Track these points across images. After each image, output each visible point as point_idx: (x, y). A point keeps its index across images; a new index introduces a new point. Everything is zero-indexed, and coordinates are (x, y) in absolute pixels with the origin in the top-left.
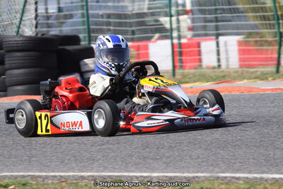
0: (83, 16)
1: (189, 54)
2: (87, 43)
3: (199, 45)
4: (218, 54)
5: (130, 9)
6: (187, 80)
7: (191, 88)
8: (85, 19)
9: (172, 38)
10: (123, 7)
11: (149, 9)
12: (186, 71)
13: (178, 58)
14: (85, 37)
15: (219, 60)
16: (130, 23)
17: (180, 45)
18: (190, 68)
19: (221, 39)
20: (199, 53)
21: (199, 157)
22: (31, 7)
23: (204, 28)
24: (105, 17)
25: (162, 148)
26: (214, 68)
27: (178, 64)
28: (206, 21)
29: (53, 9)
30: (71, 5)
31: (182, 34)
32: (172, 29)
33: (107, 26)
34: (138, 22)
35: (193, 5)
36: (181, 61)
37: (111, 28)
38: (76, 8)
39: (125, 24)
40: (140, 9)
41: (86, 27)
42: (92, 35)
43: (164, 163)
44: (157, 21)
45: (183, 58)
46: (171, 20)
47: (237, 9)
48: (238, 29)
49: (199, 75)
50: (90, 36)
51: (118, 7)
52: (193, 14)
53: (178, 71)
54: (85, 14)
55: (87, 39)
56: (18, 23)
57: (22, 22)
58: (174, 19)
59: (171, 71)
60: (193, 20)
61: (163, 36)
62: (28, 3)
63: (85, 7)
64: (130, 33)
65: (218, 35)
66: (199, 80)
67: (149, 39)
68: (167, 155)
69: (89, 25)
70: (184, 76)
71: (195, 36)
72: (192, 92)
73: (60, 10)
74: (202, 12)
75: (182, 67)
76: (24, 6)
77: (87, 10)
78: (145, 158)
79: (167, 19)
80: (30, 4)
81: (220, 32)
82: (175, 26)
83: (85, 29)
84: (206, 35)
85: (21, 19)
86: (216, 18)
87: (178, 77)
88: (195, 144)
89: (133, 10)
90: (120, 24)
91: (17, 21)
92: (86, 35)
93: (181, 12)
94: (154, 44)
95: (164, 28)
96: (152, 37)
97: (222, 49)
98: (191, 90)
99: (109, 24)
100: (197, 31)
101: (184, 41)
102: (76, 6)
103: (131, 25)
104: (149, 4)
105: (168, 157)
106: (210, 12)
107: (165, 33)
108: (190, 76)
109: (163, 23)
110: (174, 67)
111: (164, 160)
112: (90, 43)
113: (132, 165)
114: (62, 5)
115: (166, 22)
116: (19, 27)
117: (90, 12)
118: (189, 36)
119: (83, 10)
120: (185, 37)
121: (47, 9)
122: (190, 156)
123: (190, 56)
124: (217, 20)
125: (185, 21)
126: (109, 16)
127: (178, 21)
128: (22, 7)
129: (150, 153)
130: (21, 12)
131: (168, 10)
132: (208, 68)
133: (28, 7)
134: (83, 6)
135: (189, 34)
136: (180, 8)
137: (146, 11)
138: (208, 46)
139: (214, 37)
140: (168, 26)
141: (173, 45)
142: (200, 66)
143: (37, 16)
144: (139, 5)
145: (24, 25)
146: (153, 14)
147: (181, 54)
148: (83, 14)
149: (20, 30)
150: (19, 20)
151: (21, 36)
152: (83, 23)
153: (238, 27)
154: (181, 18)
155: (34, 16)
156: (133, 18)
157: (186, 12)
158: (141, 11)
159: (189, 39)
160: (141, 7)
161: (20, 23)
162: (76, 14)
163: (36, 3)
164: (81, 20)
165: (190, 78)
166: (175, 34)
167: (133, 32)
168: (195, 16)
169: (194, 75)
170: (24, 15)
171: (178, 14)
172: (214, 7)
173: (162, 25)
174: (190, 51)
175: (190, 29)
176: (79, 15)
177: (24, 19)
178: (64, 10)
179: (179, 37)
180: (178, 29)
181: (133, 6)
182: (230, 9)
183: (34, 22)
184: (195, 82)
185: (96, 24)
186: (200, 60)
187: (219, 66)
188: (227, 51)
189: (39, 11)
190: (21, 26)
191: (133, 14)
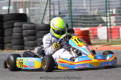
0: (69, 16)
1: (115, 32)
2: (71, 27)
3: (119, 29)
5: (89, 13)
7: (115, 47)
8: (70, 17)
9: (107, 26)
10: (86, 12)
11: (98, 13)
12: (113, 40)
14: (70, 25)
16: (89, 19)
17: (111, 29)
18: (115, 39)
20: (119, 32)
21: (119, 76)
22: (48, 12)
24: (79, 16)
25: (103, 72)
27: (110, 37)
29: (57, 13)
30: (64, 11)
31: (112, 24)
32: (107, 22)
33: (80, 20)
34: (93, 19)
35: (116, 12)
36: (111, 35)
37: (82, 21)
38: (67, 13)
39: (87, 20)
40: (94, 13)
41: (71, 21)
42: (74, 24)
43: (104, 78)
44: (101, 18)
45: (112, 34)
49: (119, 41)
50: (72, 25)
51: (84, 12)
52: (116, 16)
53: (110, 40)
54: (71, 15)
55: (71, 26)
56: (42, 19)
57: (44, 18)
58: (108, 18)
59: (107, 40)
61: (103, 25)
62: (46, 11)
63: (70, 13)
64: (89, 24)
66: (119, 44)
67: (97, 26)
68: (105, 75)
69: (72, 20)
70: (112, 42)
72: (116, 49)
73: (60, 13)
74: (120, 15)
75: (111, 38)
76: (45, 11)
77: (71, 14)
78: (96, 76)
79: (105, 18)
80: (47, 11)
82: (108, 21)
83: (70, 21)
85: (44, 17)
87: (109, 42)
88: (117, 71)
89: (91, 14)
90: (85, 20)
91: (42, 18)
92: (71, 24)
93: (111, 15)
94: (100, 28)
95: (104, 21)
96: (98, 25)
98: (115, 48)
99: (80, 19)
101: (112, 27)
102: (67, 12)
103: (89, 20)
104: (98, 11)
105: (105, 76)
107: (104, 24)
108: (115, 42)
109: (103, 19)
110: (108, 38)
111: (104, 77)
112: (72, 28)
113: (90, 79)
114: (60, 11)
115: (105, 19)
116: (43, 20)
117: (73, 14)
118: (114, 25)
119: (69, 13)
120: (113, 26)
121: (54, 13)
122: (115, 76)
123: (115, 33)
125: (113, 18)
126: (80, 16)
127: (110, 19)
128: (44, 12)
129: (98, 74)
130: (43, 14)
131: (105, 14)
133: (46, 12)
134: (69, 12)
136: (111, 13)
137: (96, 14)
140: (105, 21)
141: (108, 29)
142: (119, 38)
143: (50, 16)
144: (93, 12)
145: (45, 20)
146: (99, 16)
147: (111, 32)
148: (69, 15)
149: (43, 22)
150: (43, 17)
151: (44, 24)
152: (70, 19)
155: (49, 16)
156: (91, 17)
157: (113, 15)
158: (94, 14)
159: (115, 26)
160: (94, 12)
161: (43, 19)
162: (66, 15)
163: (50, 10)
164: (69, 17)
165: (115, 43)
166: (108, 24)
167: (91, 23)
170: (45, 15)
171: (110, 16)
173: (103, 20)
174: (115, 31)
175: (115, 22)
176: (68, 16)
177: (45, 17)
178: (62, 13)
179: (110, 26)
180: (110, 22)
181: (91, 12)
183: (49, 18)
184: (117, 44)
185: (75, 19)
186: (119, 35)
189: (51, 14)
190: (44, 20)
191: (91, 15)
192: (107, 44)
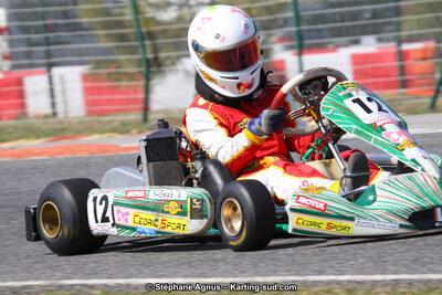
6: (5, 136)
15: (53, 105)
19: (56, 71)
26: (46, 117)
28: (31, 43)
47: (79, 24)
48: (82, 55)
60: (12, 43)
81: (54, 60)
84: (32, 66)
86: (47, 39)
97: (57, 88)
124: (48, 42)
138: (35, 84)
139: (44, 69)
153: (81, 53)
168: (14, 37)
169: (16, 128)
187: (55, 114)
188: (64, 91)
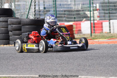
1: (98, 27)
3: (102, 24)
4: (110, 27)
5: (74, 8)
8: (55, 12)
9: (91, 21)
11: (81, 8)
12: (96, 34)
13: (93, 29)
17: (94, 23)
18: (98, 33)
20: (102, 27)
22: (33, 7)
23: (104, 16)
24: (63, 11)
27: (93, 31)
29: (42, 8)
30: (49, 6)
32: (91, 17)
34: (77, 14)
35: (100, 7)
36: (94, 30)
37: (66, 16)
38: (51, 8)
39: (71, 15)
42: (58, 19)
44: (85, 13)
46: (90, 13)
49: (102, 36)
51: (69, 7)
52: (99, 11)
53: (93, 34)
54: (55, 10)
58: (92, 12)
59: (90, 34)
63: (55, 7)
64: (73, 18)
65: (110, 20)
66: (101, 38)
67: (81, 21)
69: (56, 15)
70: (95, 36)
71: (100, 19)
74: (103, 10)
82: (92, 15)
87: (93, 36)
93: (94, 10)
98: (98, 42)
99: (65, 14)
100: (101, 17)
101: (95, 22)
103: (74, 15)
104: (82, 6)
106: (107, 10)
107: (88, 18)
108: (98, 36)
109: (87, 14)
110: (91, 32)
117: (57, 9)
118: (98, 20)
121: (39, 8)
126: (65, 11)
127: (93, 13)
131: (89, 9)
132: (105, 33)
135: (98, 19)
136: (94, 8)
140: (89, 15)
141: (91, 23)
142: (102, 32)
143: (35, 11)
144: (77, 7)
146: (83, 10)
147: (94, 27)
150: (28, 12)
152: (54, 14)
154: (95, 12)
156: (75, 12)
157: (97, 10)
158: (78, 9)
161: (28, 14)
162: (51, 10)
163: (35, 5)
165: (98, 37)
166: (92, 19)
167: (75, 18)
170: (30, 10)
172: (108, 8)
175: (98, 17)
176: (53, 11)
177: (30, 12)
178: (46, 8)
179: (94, 20)
180: (94, 17)
182: (115, 9)
183: (34, 13)
184: (100, 39)
185: (59, 14)
186: (102, 30)
189: (36, 9)
191: (75, 10)
192: (91, 38)
